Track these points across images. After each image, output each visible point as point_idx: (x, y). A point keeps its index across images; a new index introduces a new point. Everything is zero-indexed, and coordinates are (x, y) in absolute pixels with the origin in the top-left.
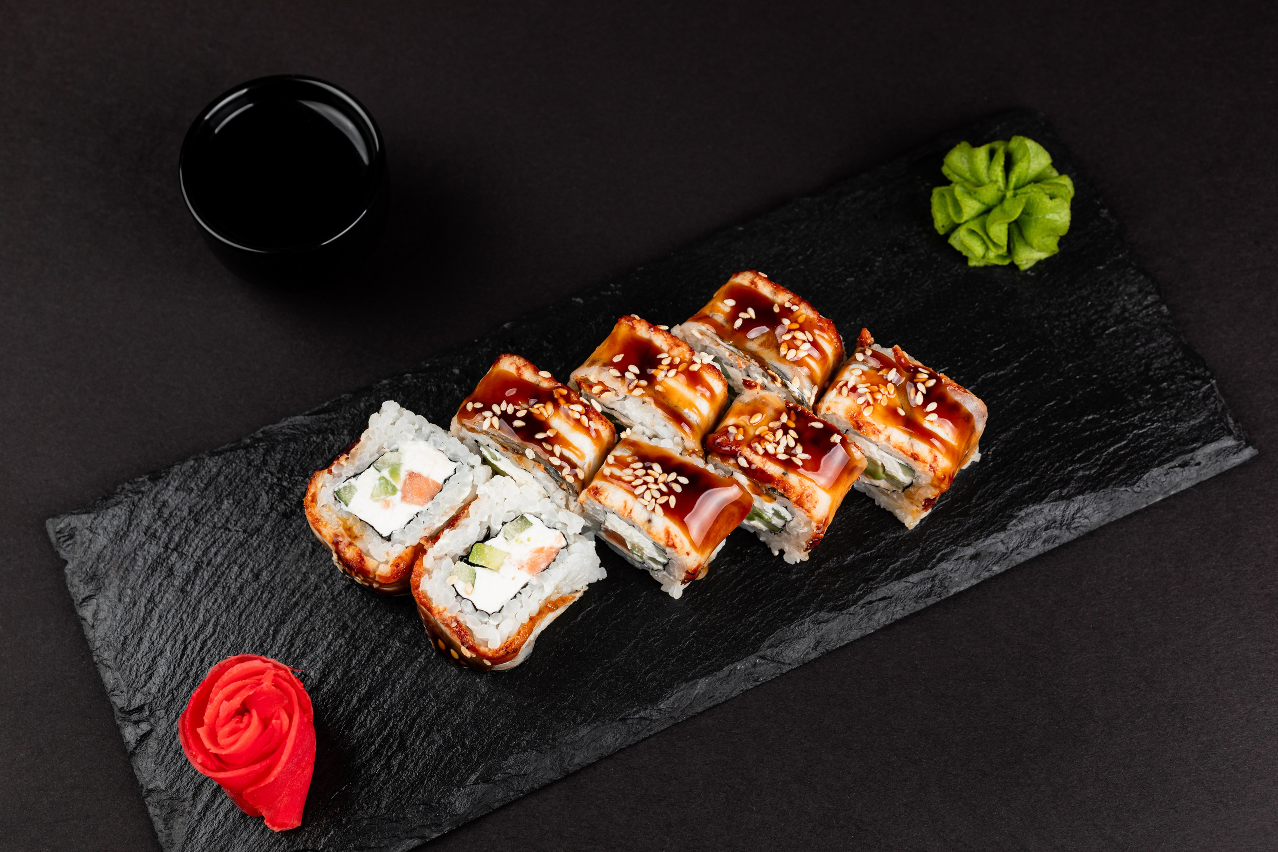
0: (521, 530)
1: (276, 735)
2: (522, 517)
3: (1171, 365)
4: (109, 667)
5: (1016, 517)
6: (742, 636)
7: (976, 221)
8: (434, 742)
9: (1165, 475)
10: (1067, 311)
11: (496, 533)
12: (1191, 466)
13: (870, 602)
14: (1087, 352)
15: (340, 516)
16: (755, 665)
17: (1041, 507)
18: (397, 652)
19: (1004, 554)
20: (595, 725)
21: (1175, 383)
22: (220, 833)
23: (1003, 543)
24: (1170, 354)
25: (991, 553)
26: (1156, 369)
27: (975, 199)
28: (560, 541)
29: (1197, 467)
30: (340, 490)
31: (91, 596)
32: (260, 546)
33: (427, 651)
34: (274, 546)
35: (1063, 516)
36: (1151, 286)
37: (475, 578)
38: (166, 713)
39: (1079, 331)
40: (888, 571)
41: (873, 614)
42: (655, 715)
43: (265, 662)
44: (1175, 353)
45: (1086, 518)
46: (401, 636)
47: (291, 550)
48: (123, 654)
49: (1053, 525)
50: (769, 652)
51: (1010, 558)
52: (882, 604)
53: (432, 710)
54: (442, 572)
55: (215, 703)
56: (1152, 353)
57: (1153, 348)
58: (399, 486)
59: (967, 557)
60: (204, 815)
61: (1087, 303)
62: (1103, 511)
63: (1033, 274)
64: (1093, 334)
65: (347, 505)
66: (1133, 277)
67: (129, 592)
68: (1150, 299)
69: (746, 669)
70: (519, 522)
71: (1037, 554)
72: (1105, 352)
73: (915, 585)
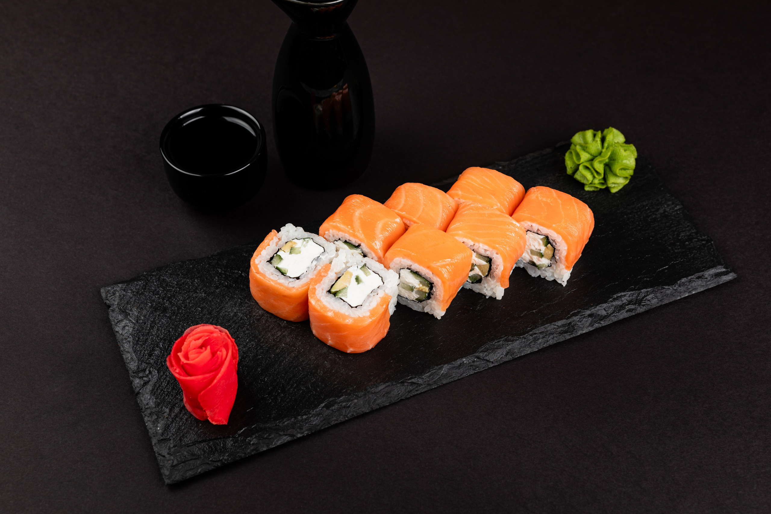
1: (219, 360)
3: (690, 235)
4: (129, 352)
5: (611, 298)
7: (588, 162)
8: (301, 389)
9: (689, 282)
10: (636, 211)
12: (703, 279)
13: (535, 334)
14: (647, 228)
16: (474, 362)
17: (625, 293)
18: (282, 349)
19: (606, 316)
20: (387, 384)
21: (692, 242)
22: (183, 427)
23: (606, 311)
24: (690, 230)
25: (599, 315)
26: (682, 236)
27: (587, 152)
29: (706, 279)
31: (122, 320)
32: (213, 300)
33: (299, 348)
34: (220, 300)
35: (636, 299)
36: (678, 202)
38: (158, 372)
39: (642, 219)
41: (537, 340)
42: (420, 381)
43: (215, 328)
44: (692, 230)
45: (649, 301)
46: (285, 341)
47: (229, 302)
48: (137, 346)
49: (631, 303)
50: (481, 354)
51: (610, 318)
53: (300, 375)
55: (188, 342)
56: (680, 230)
57: (681, 228)
60: (175, 419)
61: (646, 207)
62: (657, 298)
63: (618, 195)
64: (650, 221)
66: (669, 198)
67: (142, 318)
68: (678, 207)
69: (470, 363)
71: (623, 317)
72: (656, 229)
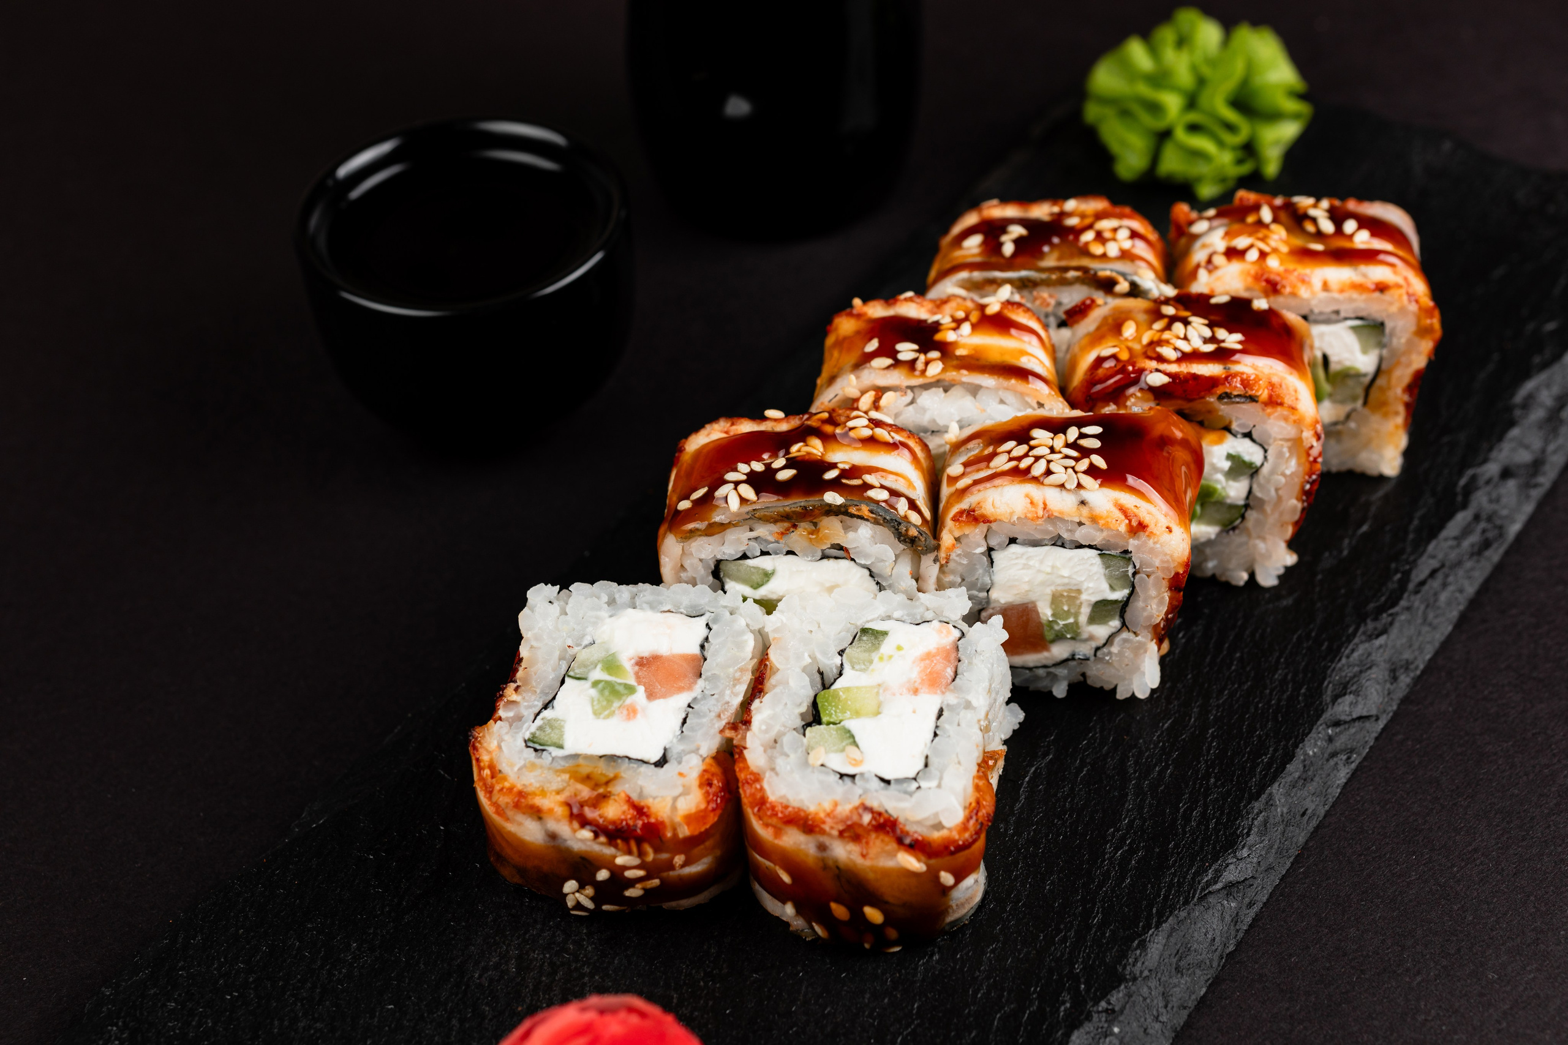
0: (876, 647)
2: (864, 631)
6: (1283, 703)
11: (835, 671)
15: (559, 767)
28: (949, 632)
30: (534, 735)
37: (853, 737)
40: (1411, 536)
52: (1435, 584)
54: (792, 756)
58: (632, 681)
59: (1496, 479)
65: (561, 747)
70: (865, 638)
73: (1459, 539)
